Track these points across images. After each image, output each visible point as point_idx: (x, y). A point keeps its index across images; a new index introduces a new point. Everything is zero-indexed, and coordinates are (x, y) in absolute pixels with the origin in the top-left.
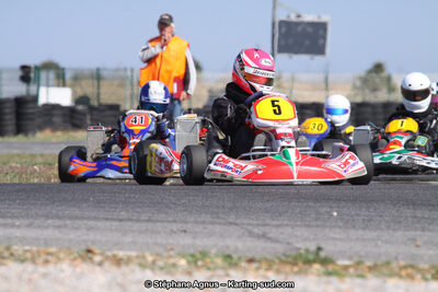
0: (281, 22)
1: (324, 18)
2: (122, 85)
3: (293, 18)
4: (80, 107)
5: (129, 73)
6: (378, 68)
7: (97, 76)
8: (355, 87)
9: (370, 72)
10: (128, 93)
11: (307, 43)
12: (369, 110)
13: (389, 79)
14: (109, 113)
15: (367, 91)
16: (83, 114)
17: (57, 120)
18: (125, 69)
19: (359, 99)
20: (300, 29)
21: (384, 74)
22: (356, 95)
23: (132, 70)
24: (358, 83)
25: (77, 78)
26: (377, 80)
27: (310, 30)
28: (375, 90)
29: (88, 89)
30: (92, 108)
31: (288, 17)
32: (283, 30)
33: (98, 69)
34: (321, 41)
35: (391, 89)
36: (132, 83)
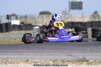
0: (71, 2)
2: (32, 19)
4: (22, 25)
5: (33, 16)
6: (96, 12)
7: (26, 17)
8: (90, 18)
9: (94, 13)
10: (33, 21)
11: (78, 7)
13: (98, 15)
15: (93, 18)
16: (22, 26)
17: (16, 28)
18: (32, 15)
20: (76, 3)
23: (34, 15)
24: (91, 16)
25: (21, 18)
26: (96, 16)
27: (78, 4)
28: (95, 18)
29: (23, 20)
30: (25, 25)
31: (73, 0)
32: (72, 4)
33: (26, 15)
34: (81, 6)
35: (99, 18)
36: (34, 19)
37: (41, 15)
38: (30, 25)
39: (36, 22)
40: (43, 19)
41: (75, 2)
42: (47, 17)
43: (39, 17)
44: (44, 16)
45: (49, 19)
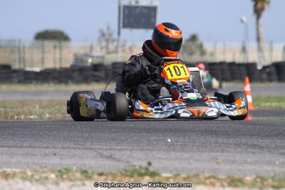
0: (125, 7)
1: (155, 3)
2: (12, 52)
3: (133, 3)
5: (17, 44)
6: (194, 38)
9: (188, 41)
10: (17, 56)
11: (143, 21)
13: (201, 46)
14: (5, 71)
18: (14, 41)
20: (138, 10)
21: (198, 43)
23: (20, 41)
26: (193, 47)
27: (145, 11)
28: (191, 54)
31: (130, 2)
32: (127, 12)
34: (153, 20)
35: (203, 53)
36: (19, 50)
37: (39, 43)
38: (7, 67)
39: (22, 60)
40: (43, 52)
41: (136, 7)
42: (55, 47)
43: (31, 48)
44: (49, 44)
45: (61, 54)
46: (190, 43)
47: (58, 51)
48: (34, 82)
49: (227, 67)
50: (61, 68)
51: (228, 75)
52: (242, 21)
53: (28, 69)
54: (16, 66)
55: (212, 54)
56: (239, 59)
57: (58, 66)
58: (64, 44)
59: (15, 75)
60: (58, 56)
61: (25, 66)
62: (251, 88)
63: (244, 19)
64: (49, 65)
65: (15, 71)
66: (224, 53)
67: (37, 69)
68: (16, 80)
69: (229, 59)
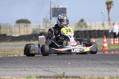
0: (53, 9)
1: (66, 7)
2: (7, 28)
3: (56, 7)
5: (9, 25)
8: (75, 26)
10: (9, 30)
12: (80, 33)
13: (85, 24)
14: (4, 37)
15: (79, 28)
18: (7, 24)
19: (77, 30)
20: (58, 10)
21: (84, 22)
22: (76, 29)
23: (10, 24)
24: (76, 25)
26: (82, 24)
27: (61, 10)
28: (81, 27)
32: (54, 10)
35: (86, 27)
36: (10, 28)
37: (18, 24)
38: (5, 35)
39: (11, 32)
40: (20, 29)
41: (58, 8)
42: (25, 26)
43: (15, 26)
44: (22, 25)
45: (27, 29)
46: (81, 23)
47: (26, 27)
48: (16, 41)
49: (96, 32)
50: (27, 35)
51: (97, 35)
52: (102, 13)
53: (14, 35)
54: (8, 34)
55: (90, 27)
56: (101, 28)
57: (26, 34)
58: (28, 24)
59: (8, 38)
60: (26, 30)
61: (12, 34)
62: (107, 40)
63: (103, 12)
64: (22, 33)
65: (8, 37)
66: (95, 26)
67: (17, 36)
68: (9, 40)
69: (97, 29)
